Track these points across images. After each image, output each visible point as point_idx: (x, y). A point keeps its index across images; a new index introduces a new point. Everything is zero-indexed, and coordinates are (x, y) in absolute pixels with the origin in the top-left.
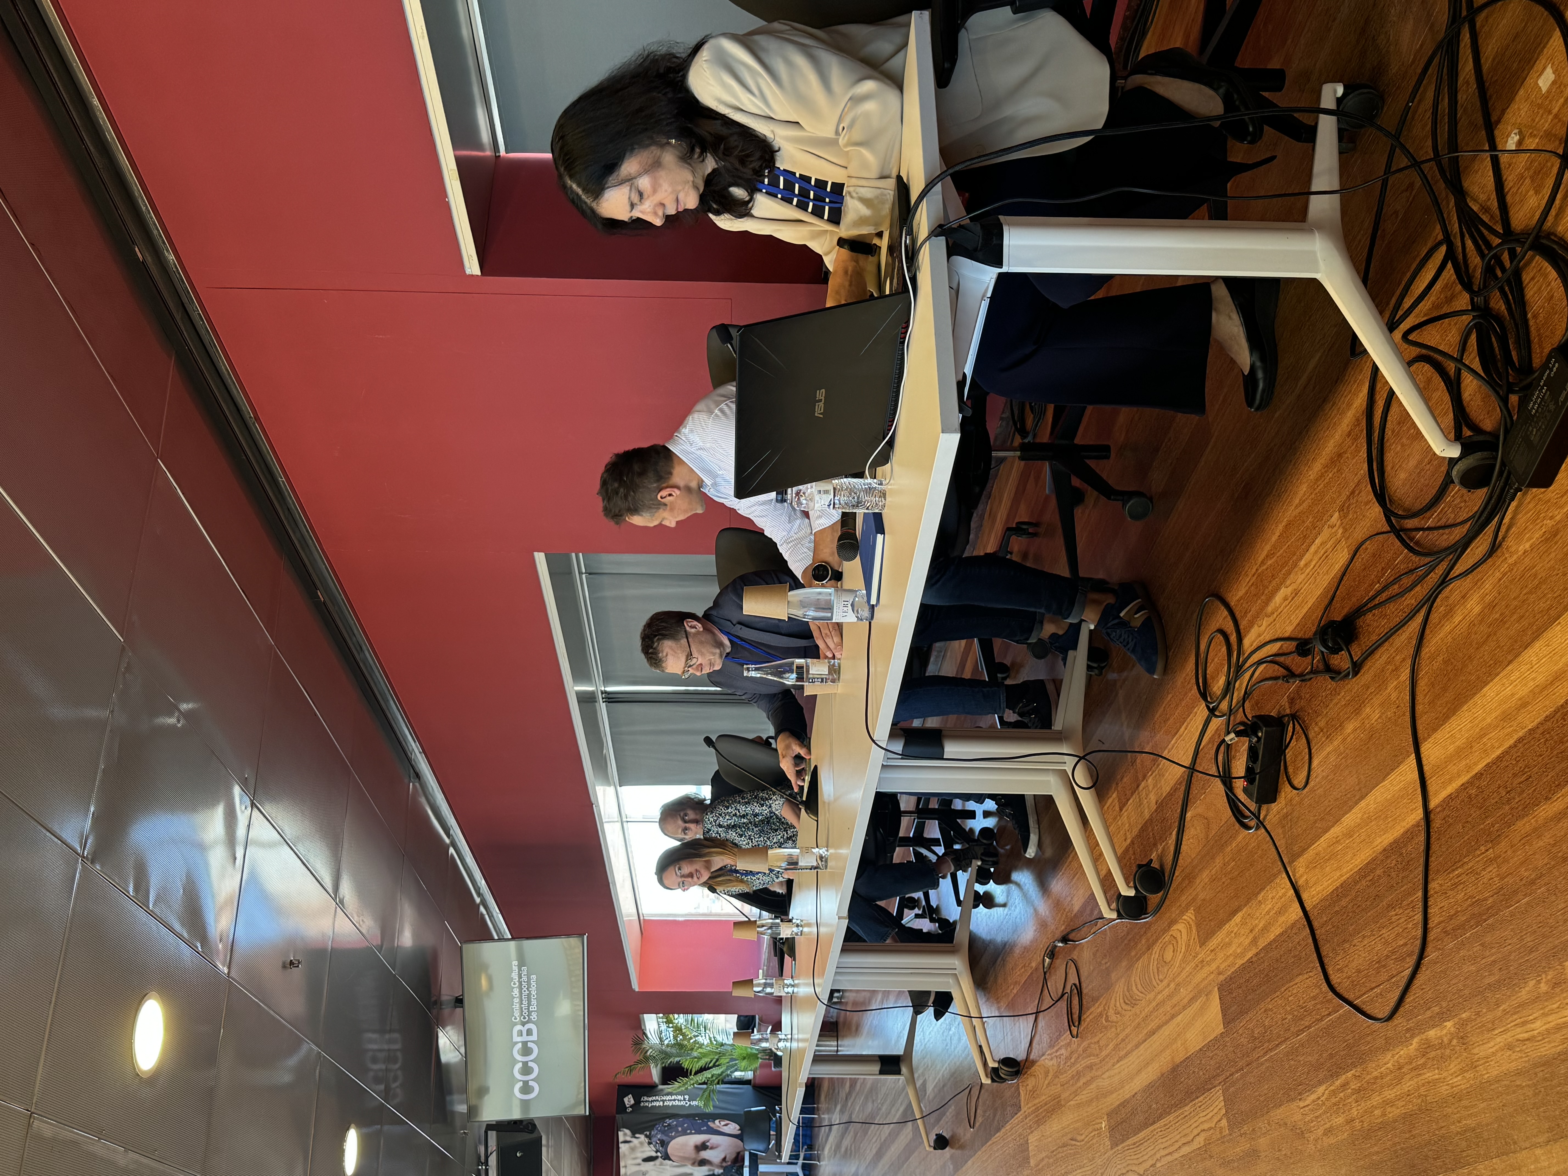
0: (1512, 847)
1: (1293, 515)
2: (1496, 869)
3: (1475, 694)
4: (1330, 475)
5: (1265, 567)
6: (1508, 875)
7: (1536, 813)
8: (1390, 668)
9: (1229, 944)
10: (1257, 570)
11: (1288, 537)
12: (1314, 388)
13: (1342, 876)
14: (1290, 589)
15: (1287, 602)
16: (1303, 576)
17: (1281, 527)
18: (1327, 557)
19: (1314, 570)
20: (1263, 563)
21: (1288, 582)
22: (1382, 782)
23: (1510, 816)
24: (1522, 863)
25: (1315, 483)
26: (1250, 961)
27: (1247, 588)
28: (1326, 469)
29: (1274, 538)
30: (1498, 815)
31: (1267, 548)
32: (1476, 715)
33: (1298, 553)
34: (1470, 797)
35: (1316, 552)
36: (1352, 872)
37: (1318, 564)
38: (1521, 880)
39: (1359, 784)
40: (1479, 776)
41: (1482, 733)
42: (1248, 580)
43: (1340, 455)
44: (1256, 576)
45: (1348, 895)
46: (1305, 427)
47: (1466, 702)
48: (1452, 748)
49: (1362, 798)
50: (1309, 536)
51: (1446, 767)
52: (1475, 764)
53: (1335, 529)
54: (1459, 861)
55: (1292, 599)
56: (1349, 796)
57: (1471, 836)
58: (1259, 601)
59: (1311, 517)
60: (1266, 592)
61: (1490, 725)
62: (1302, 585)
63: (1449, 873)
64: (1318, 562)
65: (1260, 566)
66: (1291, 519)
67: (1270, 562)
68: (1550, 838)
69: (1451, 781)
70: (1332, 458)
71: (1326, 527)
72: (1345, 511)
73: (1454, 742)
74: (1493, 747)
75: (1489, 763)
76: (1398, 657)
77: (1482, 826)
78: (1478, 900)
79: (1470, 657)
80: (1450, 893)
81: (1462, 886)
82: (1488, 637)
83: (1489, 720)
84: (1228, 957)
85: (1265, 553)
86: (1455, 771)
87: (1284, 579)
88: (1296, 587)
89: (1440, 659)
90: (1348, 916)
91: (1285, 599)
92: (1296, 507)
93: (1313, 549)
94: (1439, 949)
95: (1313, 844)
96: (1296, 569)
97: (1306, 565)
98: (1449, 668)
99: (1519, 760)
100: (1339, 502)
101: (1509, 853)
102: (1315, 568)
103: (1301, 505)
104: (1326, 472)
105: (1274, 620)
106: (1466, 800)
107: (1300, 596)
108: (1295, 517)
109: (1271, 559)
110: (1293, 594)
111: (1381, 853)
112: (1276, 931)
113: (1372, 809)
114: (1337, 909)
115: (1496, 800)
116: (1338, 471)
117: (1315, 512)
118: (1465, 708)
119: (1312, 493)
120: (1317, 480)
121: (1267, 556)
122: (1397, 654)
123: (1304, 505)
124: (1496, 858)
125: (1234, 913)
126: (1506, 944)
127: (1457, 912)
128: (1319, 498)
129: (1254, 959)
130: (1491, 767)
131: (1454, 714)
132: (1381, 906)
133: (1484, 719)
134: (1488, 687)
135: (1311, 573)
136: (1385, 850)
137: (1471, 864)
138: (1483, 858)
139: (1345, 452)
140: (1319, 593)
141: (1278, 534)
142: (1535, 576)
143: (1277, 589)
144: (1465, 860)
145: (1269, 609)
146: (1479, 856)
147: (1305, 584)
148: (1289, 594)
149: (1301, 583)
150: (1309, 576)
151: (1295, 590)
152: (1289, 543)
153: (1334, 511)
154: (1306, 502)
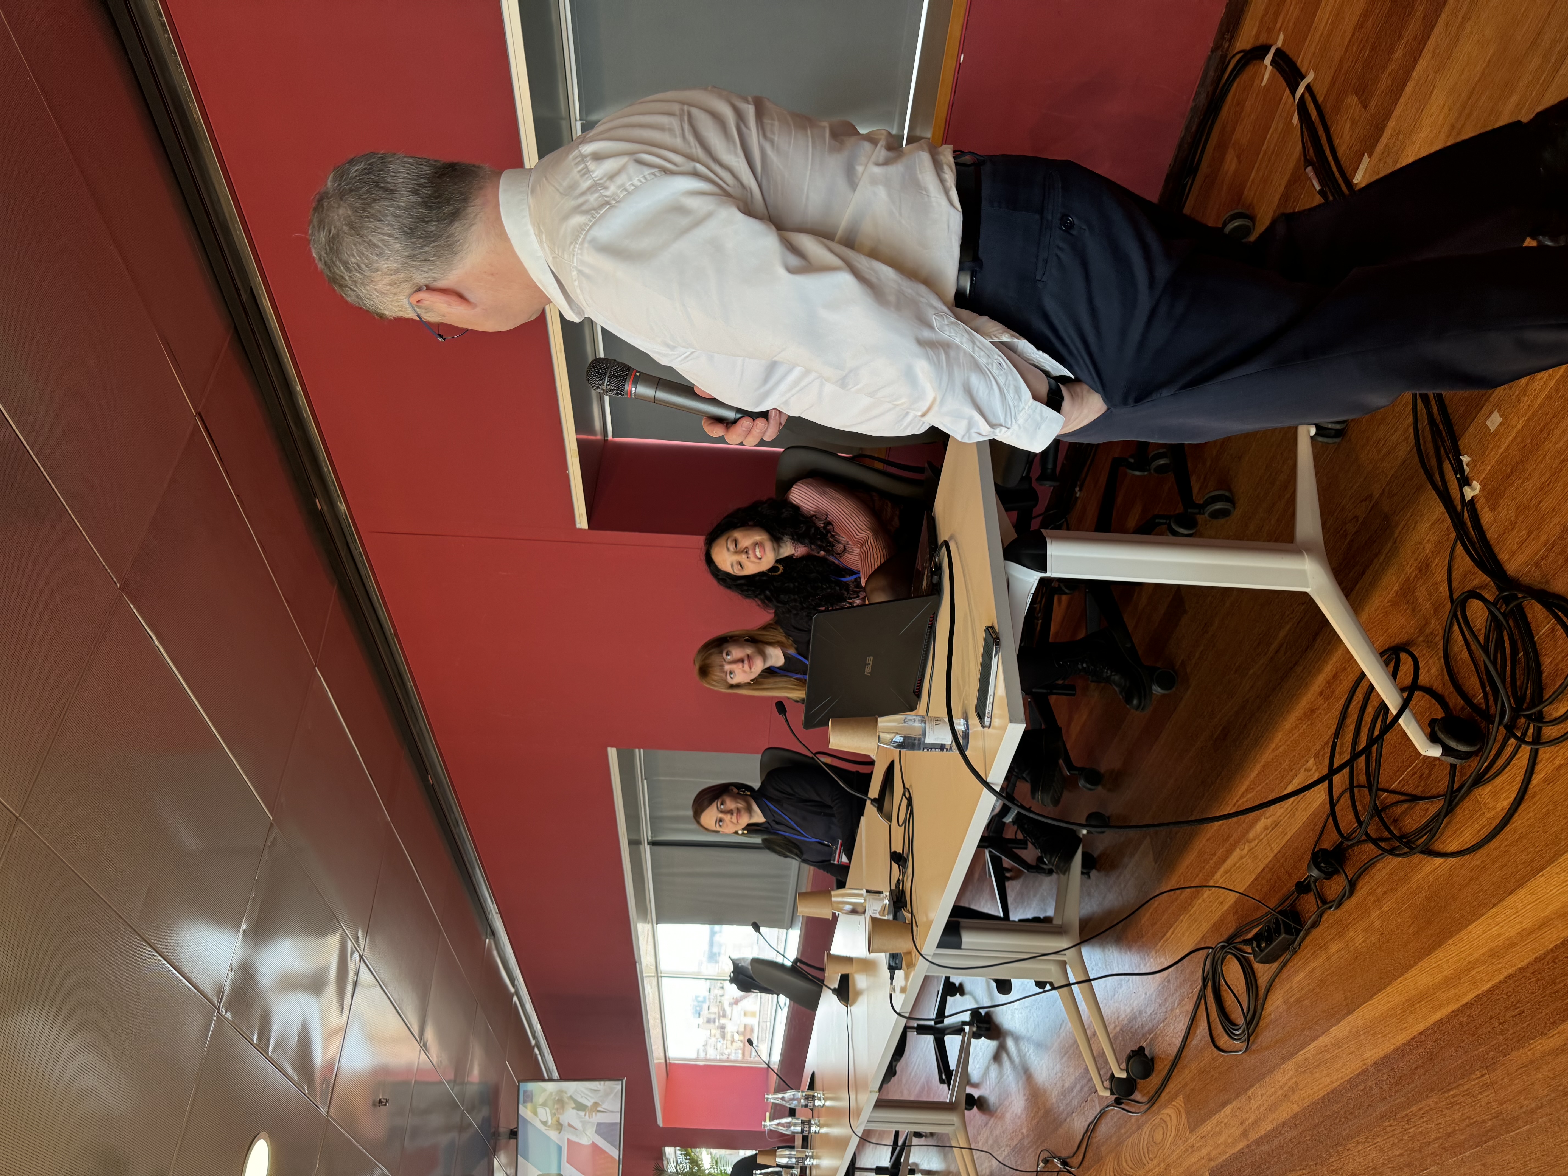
0: (1508, 1075)
1: (1270, 757)
2: (1493, 1095)
3: (1461, 930)
4: (1304, 727)
5: (1245, 799)
6: (1505, 1102)
7: (1532, 1046)
8: (1372, 898)
9: (1220, 1133)
10: (1237, 801)
11: (1266, 776)
12: (1285, 653)
13: (1332, 1082)
14: (1269, 821)
16: (1282, 810)
20: (1242, 796)
21: (1268, 815)
22: (1369, 1000)
23: (1505, 1046)
24: (1520, 1092)
25: (1290, 732)
26: (1241, 1152)
28: (1300, 721)
29: (1253, 775)
30: (1492, 1044)
31: (1247, 783)
32: (1463, 949)
33: (1276, 790)
34: (1461, 1023)
36: (1342, 1081)
38: (1521, 1107)
39: (1346, 999)
40: (1469, 1005)
41: (1469, 967)
43: (1312, 711)
45: (1339, 1101)
46: (1279, 684)
47: (1451, 937)
48: (1439, 977)
49: (1350, 1012)
50: (1286, 777)
51: (1435, 994)
52: (1465, 994)
53: (1312, 772)
54: (1454, 1082)
55: (1272, 829)
56: (1336, 1010)
57: (1465, 1060)
58: (1240, 828)
59: (1287, 760)
60: (1247, 821)
61: (1478, 960)
62: (1281, 818)
63: (1444, 1093)
65: (1240, 798)
66: (1269, 760)
67: (1249, 796)
68: (1548, 1071)
69: (1440, 1007)
70: (1305, 713)
71: (1302, 770)
72: (1320, 758)
73: (1441, 972)
74: (1482, 980)
75: (1479, 995)
76: (1379, 890)
77: (1476, 1052)
78: (1476, 1121)
79: (1453, 897)
80: (1445, 1111)
81: (1458, 1107)
82: (1470, 880)
83: (1476, 955)
84: (1219, 1145)
85: (1244, 787)
86: (1444, 998)
88: (1275, 819)
89: (1423, 895)
90: (1340, 1121)
91: (1266, 828)
92: (1273, 750)
94: (1438, 1164)
95: (1302, 1050)
98: (1433, 904)
99: (1511, 995)
100: (1313, 751)
101: (1505, 1080)
102: (1294, 805)
103: (1277, 750)
104: (1300, 723)
105: (1256, 846)
106: (1457, 1026)
107: (1279, 828)
108: (1272, 759)
109: (1250, 792)
110: (1273, 826)
111: (1371, 1066)
112: (1266, 1127)
113: (1360, 1025)
114: (1329, 1113)
115: (1489, 1029)
116: (1311, 724)
117: (1291, 756)
118: (1451, 942)
119: (1287, 741)
120: (1292, 729)
121: (1247, 790)
122: (1378, 887)
123: (1281, 749)
124: (1492, 1084)
125: (1224, 1105)
126: (1509, 1168)
127: (1455, 1130)
128: (1295, 745)
129: (1246, 1150)
130: (1481, 998)
131: (1440, 946)
132: (1374, 1115)
133: (1472, 954)
134: (1473, 925)
135: (1289, 809)
136: (1375, 1063)
137: (1466, 1087)
138: (1478, 1083)
139: (1318, 709)
141: (1256, 772)
142: (1515, 831)
144: (1461, 1082)
145: (1251, 835)
146: (1475, 1080)
147: (1284, 817)
148: (1269, 825)
149: (1280, 816)
150: (1288, 811)
151: (1275, 821)
152: (1267, 781)
153: (1310, 757)
154: (1282, 748)
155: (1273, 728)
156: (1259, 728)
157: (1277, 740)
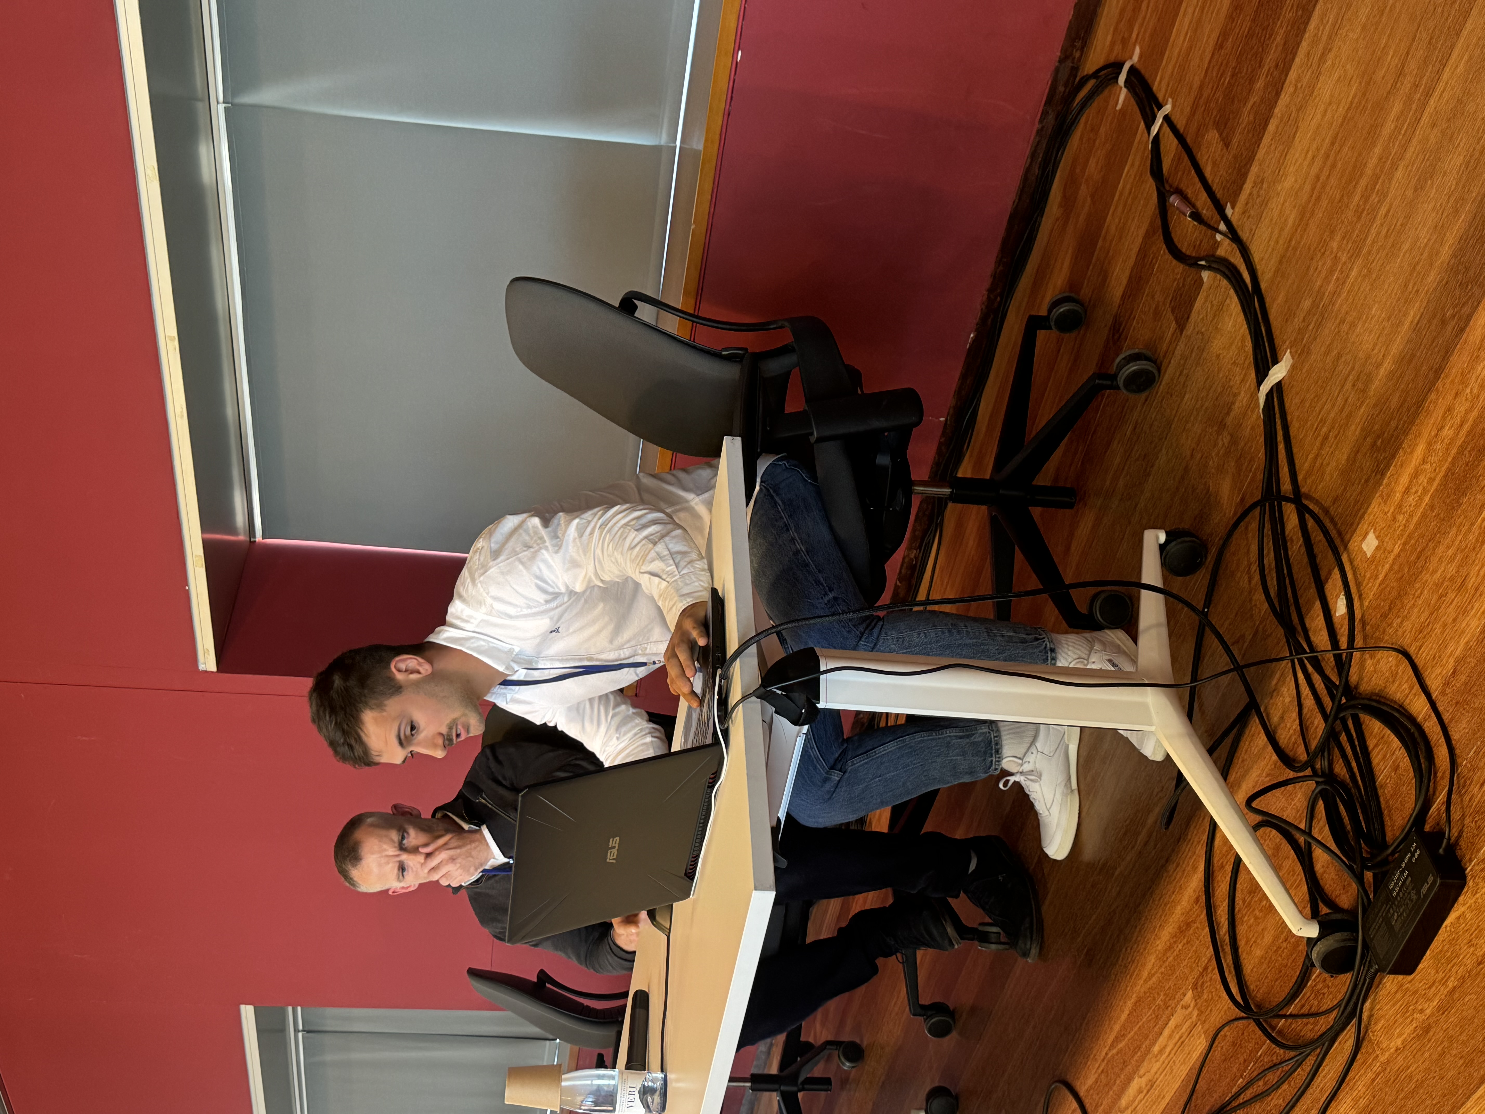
1: (1142, 991)
4: (1180, 946)
5: (1114, 1051)
10: (1106, 1054)
11: (1138, 1016)
12: (1156, 845)
14: (1144, 1080)
15: (1141, 1096)
16: (1158, 1064)
17: (1130, 1004)
18: (1182, 1043)
19: (1169, 1058)
20: (1112, 1046)
21: (1142, 1072)
25: (1164, 955)
27: (1096, 1075)
28: (1174, 940)
29: (1124, 1016)
31: (1117, 1028)
33: (1151, 1037)
35: (1170, 1037)
37: (1173, 1052)
42: (1097, 1065)
43: (1188, 925)
44: (1105, 1062)
46: (1149, 888)
50: (1162, 1017)
53: (1190, 1009)
55: (1148, 1092)
58: (1111, 1093)
59: (1162, 994)
60: (1118, 1082)
62: (1158, 1075)
64: (1172, 1049)
65: (1110, 1050)
66: (1141, 995)
67: (1121, 1045)
70: (1180, 928)
71: (1179, 1007)
72: (1199, 990)
85: (1114, 1034)
87: (1138, 1067)
88: (1150, 1078)
91: (1140, 1091)
92: (1146, 981)
93: (1166, 1032)
96: (1150, 1056)
97: (1161, 1051)
100: (1191, 980)
102: (1171, 1056)
103: (1150, 979)
104: (1175, 942)
107: (1156, 1089)
108: (1145, 993)
109: (1121, 1041)
110: (1149, 1086)
116: (1188, 942)
117: (1167, 988)
119: (1161, 966)
120: (1166, 951)
121: (1116, 1038)
123: (1154, 979)
128: (1170, 972)
135: (1166, 1062)
139: (1194, 922)
140: (1177, 1086)
141: (1127, 1012)
142: (1411, 1077)
143: (1129, 1080)
145: (1124, 1102)
147: (1160, 1075)
148: (1144, 1086)
149: (1156, 1073)
150: (1164, 1065)
151: (1150, 1081)
152: (1140, 1024)
153: (1187, 989)
154: (1156, 976)
155: (1145, 949)
156: (1129, 949)
157: (1149, 966)
